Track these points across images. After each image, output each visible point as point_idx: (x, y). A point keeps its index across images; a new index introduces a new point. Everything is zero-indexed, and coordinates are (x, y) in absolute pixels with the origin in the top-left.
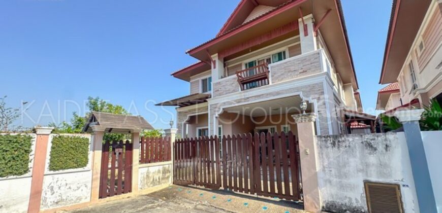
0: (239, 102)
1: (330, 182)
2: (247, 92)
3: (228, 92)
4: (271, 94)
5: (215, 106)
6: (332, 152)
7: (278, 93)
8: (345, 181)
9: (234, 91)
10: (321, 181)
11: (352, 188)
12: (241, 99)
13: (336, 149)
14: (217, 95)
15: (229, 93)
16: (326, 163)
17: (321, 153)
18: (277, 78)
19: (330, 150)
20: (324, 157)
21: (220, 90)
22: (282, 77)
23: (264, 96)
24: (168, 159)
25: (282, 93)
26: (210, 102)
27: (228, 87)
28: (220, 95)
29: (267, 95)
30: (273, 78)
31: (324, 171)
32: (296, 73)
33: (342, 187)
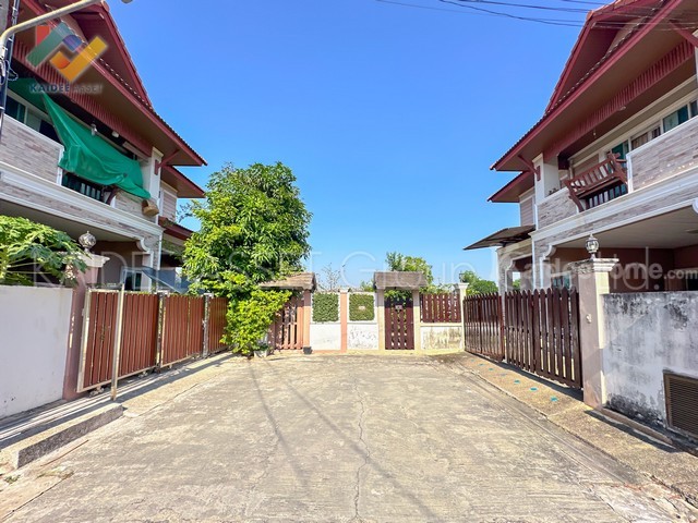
0: (577, 233)
1: (618, 366)
3: (560, 217)
4: (632, 212)
5: (542, 244)
6: (623, 321)
7: (646, 208)
8: (637, 368)
9: (568, 214)
10: (606, 365)
11: (646, 379)
12: (580, 227)
13: (627, 316)
14: (544, 225)
15: (562, 218)
16: (614, 338)
17: (608, 322)
18: (643, 178)
19: (620, 317)
20: (612, 327)
21: (547, 215)
22: (656, 172)
23: (619, 216)
24: (458, 320)
25: (654, 208)
26: (535, 237)
27: (560, 209)
28: (548, 223)
29: (625, 213)
30: (637, 178)
31: (611, 348)
33: (633, 376)
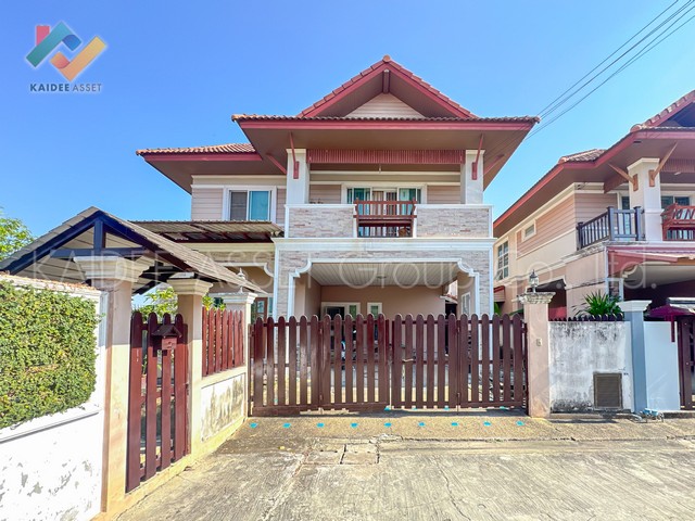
1: (561, 378)
2: (370, 241)
3: (328, 234)
4: (414, 253)
5: (294, 257)
6: (565, 341)
7: (425, 254)
8: (576, 375)
9: (341, 234)
10: (551, 378)
11: (582, 381)
12: (356, 252)
13: (570, 338)
15: (331, 236)
16: (557, 356)
17: (554, 344)
18: (426, 230)
19: (564, 340)
20: (557, 348)
21: (307, 225)
22: (435, 230)
25: (432, 256)
26: (279, 245)
27: (329, 225)
28: (307, 235)
29: (408, 253)
30: (420, 228)
31: (555, 365)
32: (456, 230)
33: (572, 382)
